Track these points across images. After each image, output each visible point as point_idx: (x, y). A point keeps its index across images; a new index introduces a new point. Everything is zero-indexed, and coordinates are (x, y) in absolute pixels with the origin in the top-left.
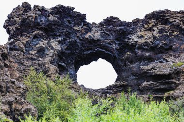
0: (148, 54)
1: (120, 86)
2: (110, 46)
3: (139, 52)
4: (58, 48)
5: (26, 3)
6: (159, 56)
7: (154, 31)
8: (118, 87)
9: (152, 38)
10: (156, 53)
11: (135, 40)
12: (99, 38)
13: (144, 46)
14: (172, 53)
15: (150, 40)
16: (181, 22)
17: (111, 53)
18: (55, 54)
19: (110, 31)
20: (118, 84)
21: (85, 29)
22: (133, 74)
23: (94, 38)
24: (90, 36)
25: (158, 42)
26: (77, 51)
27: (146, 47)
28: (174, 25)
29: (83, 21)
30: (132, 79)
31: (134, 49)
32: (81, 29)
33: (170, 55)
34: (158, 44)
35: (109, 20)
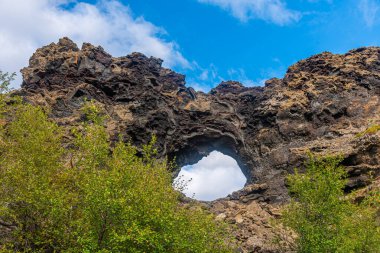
0: (301, 126)
1: (254, 192)
2: (228, 122)
3: (284, 124)
4: (129, 117)
5: (66, 38)
6: (323, 128)
7: (307, 87)
8: (250, 193)
9: (306, 99)
10: (317, 124)
11: (274, 104)
12: (208, 109)
13: (293, 112)
14: (348, 120)
15: (303, 101)
16: (357, 66)
17: (232, 136)
18: (121, 127)
19: (228, 99)
20: (250, 188)
21: (183, 96)
22: (275, 166)
23: (201, 110)
24: (192, 107)
25: (318, 104)
26: (170, 133)
27: (296, 114)
28: (344, 73)
29: (181, 85)
30: (276, 176)
31: (274, 121)
32: (175, 95)
33: (345, 124)
34: (318, 108)
35: (226, 86)
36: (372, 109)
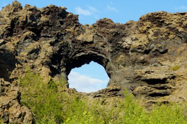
0: (142, 58)
1: (113, 90)
2: (102, 48)
3: (133, 55)
4: (50, 49)
5: (16, 1)
6: (154, 59)
7: (149, 33)
8: (111, 91)
9: (147, 41)
10: (151, 57)
11: (129, 43)
12: (92, 40)
13: (139, 49)
15: (145, 43)
16: (178, 24)
17: (103, 56)
18: (47, 56)
19: (103, 33)
20: (111, 88)
21: (77, 31)
23: (87, 40)
24: (83, 38)
25: (153, 45)
28: (170, 28)
29: (76, 23)
30: (126, 83)
31: (128, 52)
32: (73, 31)
33: (165, 59)
34: (153, 48)
35: (102, 22)
36: (181, 52)
